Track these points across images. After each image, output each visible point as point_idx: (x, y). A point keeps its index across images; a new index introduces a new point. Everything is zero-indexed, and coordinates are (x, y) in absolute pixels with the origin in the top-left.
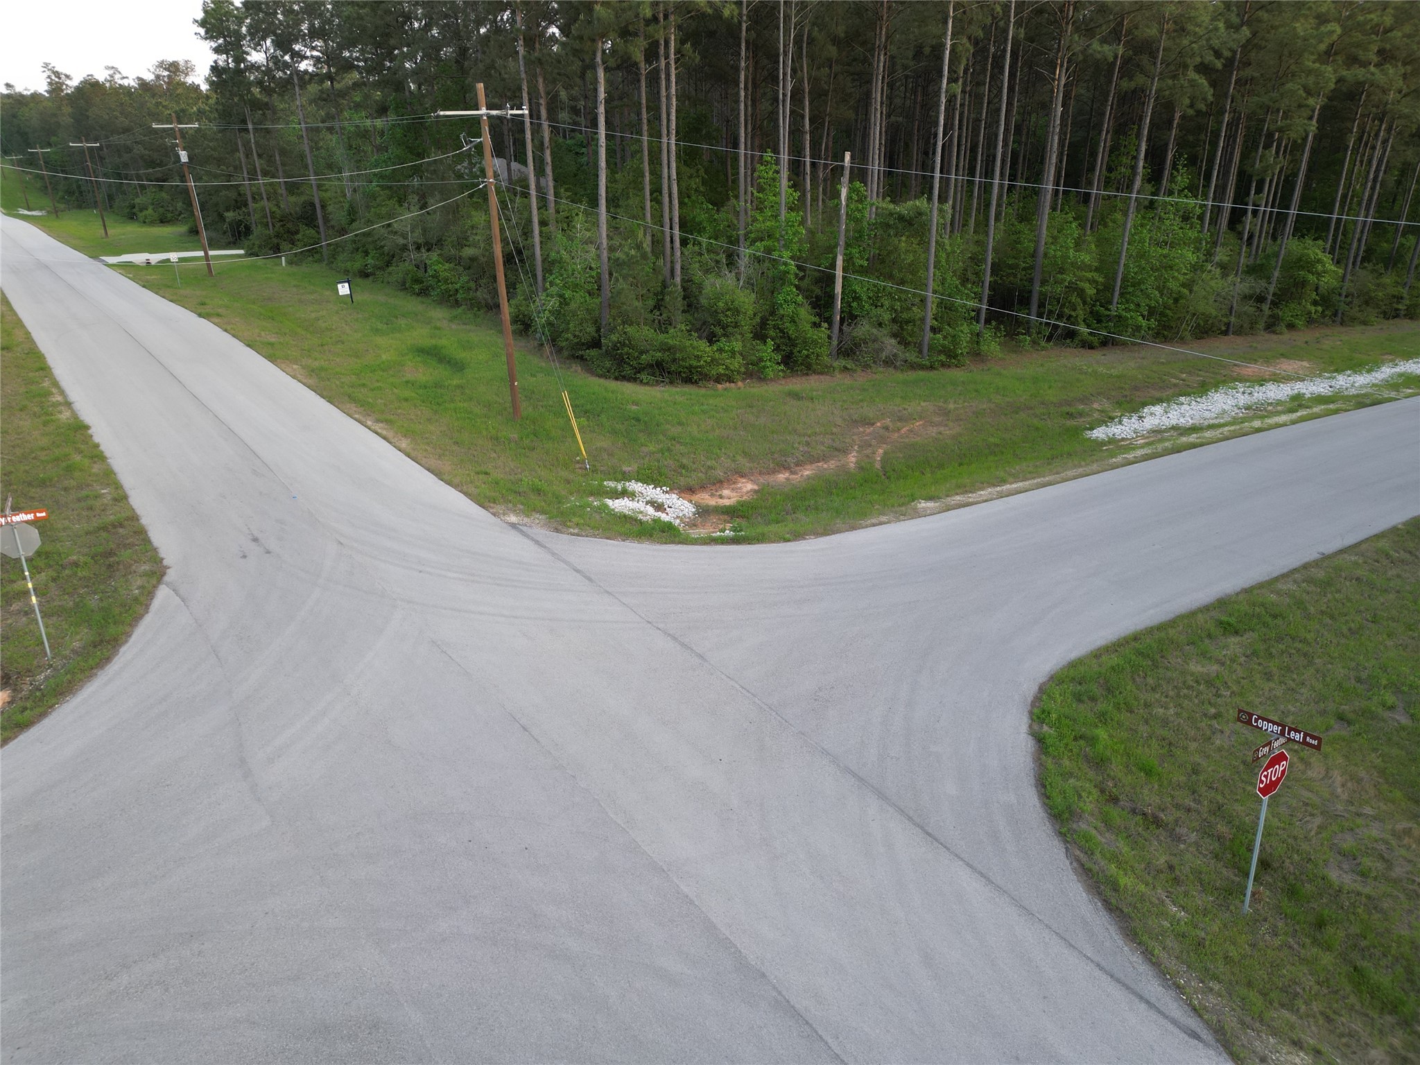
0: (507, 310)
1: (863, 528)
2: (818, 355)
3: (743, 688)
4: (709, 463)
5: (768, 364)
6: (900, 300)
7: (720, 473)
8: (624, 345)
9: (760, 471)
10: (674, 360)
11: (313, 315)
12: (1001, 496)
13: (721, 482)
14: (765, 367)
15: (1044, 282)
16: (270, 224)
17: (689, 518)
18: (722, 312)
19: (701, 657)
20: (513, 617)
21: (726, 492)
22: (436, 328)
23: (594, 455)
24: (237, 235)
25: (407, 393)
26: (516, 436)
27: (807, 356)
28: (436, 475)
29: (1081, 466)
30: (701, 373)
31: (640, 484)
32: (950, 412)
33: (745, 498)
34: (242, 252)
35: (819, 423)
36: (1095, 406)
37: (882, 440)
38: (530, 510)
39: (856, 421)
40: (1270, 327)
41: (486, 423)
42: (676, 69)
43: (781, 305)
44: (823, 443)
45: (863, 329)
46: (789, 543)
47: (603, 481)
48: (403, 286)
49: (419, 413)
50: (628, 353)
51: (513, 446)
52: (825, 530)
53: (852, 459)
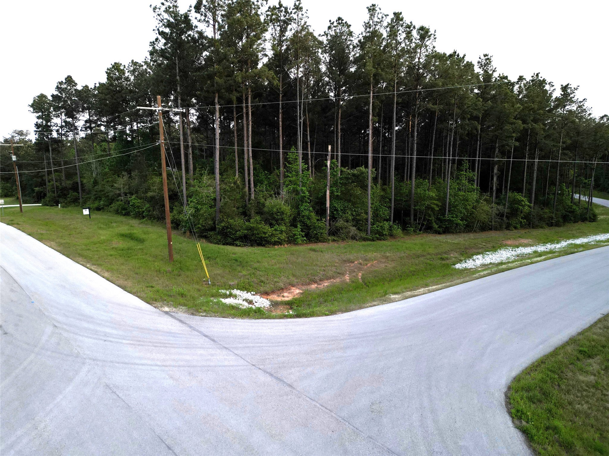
0: (169, 217)
1: (366, 308)
2: (321, 233)
3: (322, 406)
4: (275, 280)
5: (299, 237)
6: (355, 211)
7: (281, 285)
8: (227, 228)
9: (302, 284)
10: (253, 234)
11: (68, 224)
12: (430, 292)
13: (282, 289)
14: (297, 238)
15: (415, 206)
16: (56, 192)
17: (267, 308)
18: (276, 214)
19: (290, 386)
20: (165, 366)
21: (286, 294)
22: (131, 226)
23: (213, 277)
24: (39, 198)
25: (112, 253)
26: (170, 269)
27: (316, 234)
28: (123, 288)
29: (461, 278)
30: (266, 241)
31: (239, 291)
32: (388, 257)
33: (296, 297)
34: (41, 205)
35: (327, 261)
36: (452, 255)
37: (360, 269)
38: (177, 304)
39: (345, 261)
40: (508, 228)
41: (154, 264)
42: (251, 109)
43: (303, 211)
44: (331, 270)
45: (340, 223)
46: (328, 317)
47: (218, 290)
48: (117, 212)
49: (117, 261)
50: (229, 232)
51: (168, 274)
52: (346, 309)
53: (347, 278)
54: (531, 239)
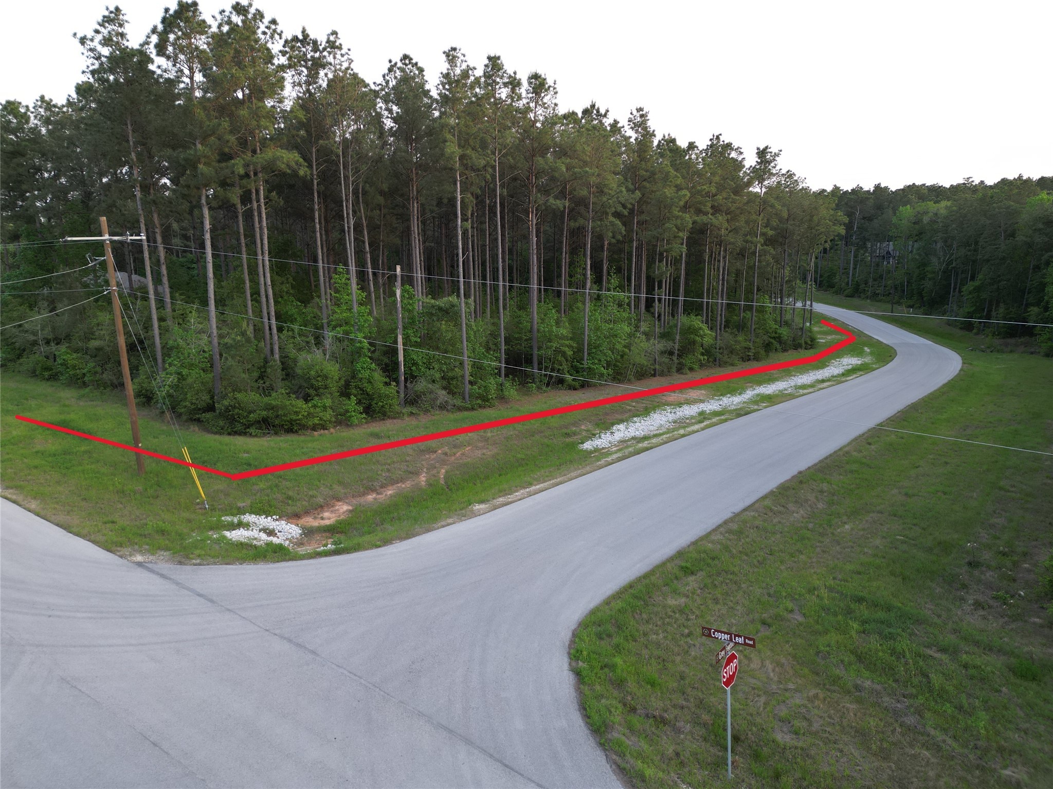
0: (131, 388)
1: (435, 529)
2: (390, 405)
3: (351, 673)
4: (311, 493)
5: (353, 414)
6: (445, 364)
7: (320, 500)
8: (235, 407)
9: (353, 495)
10: (277, 416)
12: (530, 495)
13: (322, 507)
14: (351, 416)
15: (539, 348)
17: (297, 538)
18: (314, 378)
19: (313, 652)
20: (142, 645)
21: (326, 514)
22: (65, 406)
23: (211, 496)
25: (37, 462)
26: (140, 488)
27: (382, 406)
28: (65, 529)
29: (579, 469)
30: (300, 424)
31: (253, 516)
32: (488, 439)
33: (342, 517)
35: (395, 454)
36: (583, 427)
37: (444, 463)
38: (155, 549)
39: (423, 451)
40: (679, 370)
41: (112, 480)
42: (266, 209)
43: (359, 371)
44: (400, 469)
45: (422, 385)
47: (221, 517)
48: (33, 374)
49: (48, 477)
50: (238, 414)
51: (138, 496)
52: (407, 534)
53: (423, 478)
54: (705, 390)
